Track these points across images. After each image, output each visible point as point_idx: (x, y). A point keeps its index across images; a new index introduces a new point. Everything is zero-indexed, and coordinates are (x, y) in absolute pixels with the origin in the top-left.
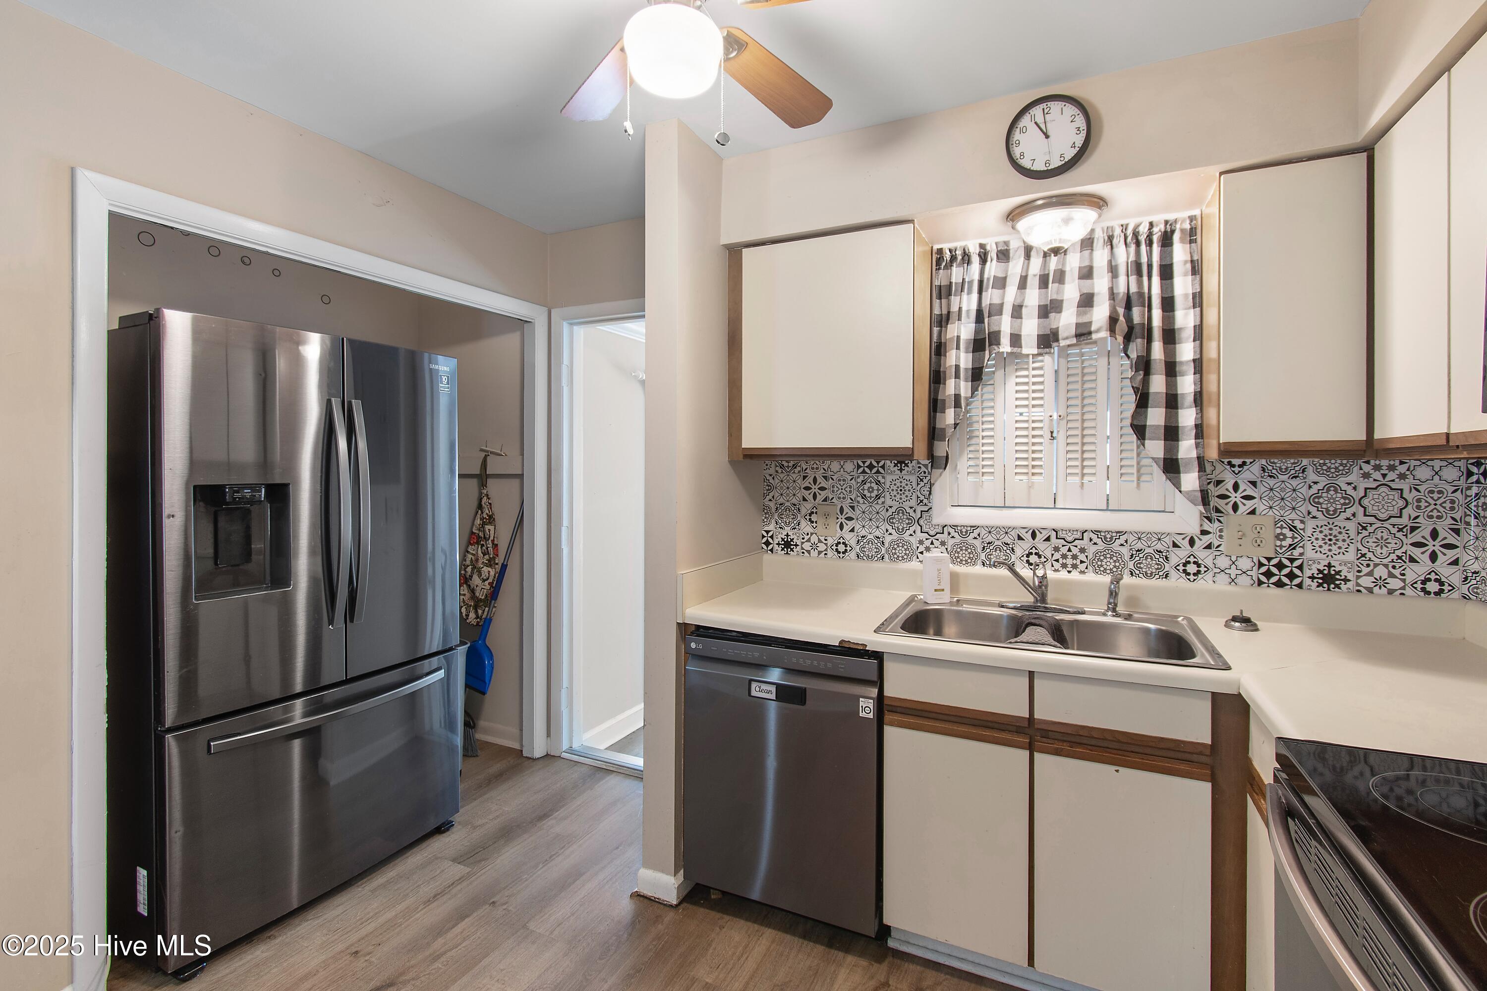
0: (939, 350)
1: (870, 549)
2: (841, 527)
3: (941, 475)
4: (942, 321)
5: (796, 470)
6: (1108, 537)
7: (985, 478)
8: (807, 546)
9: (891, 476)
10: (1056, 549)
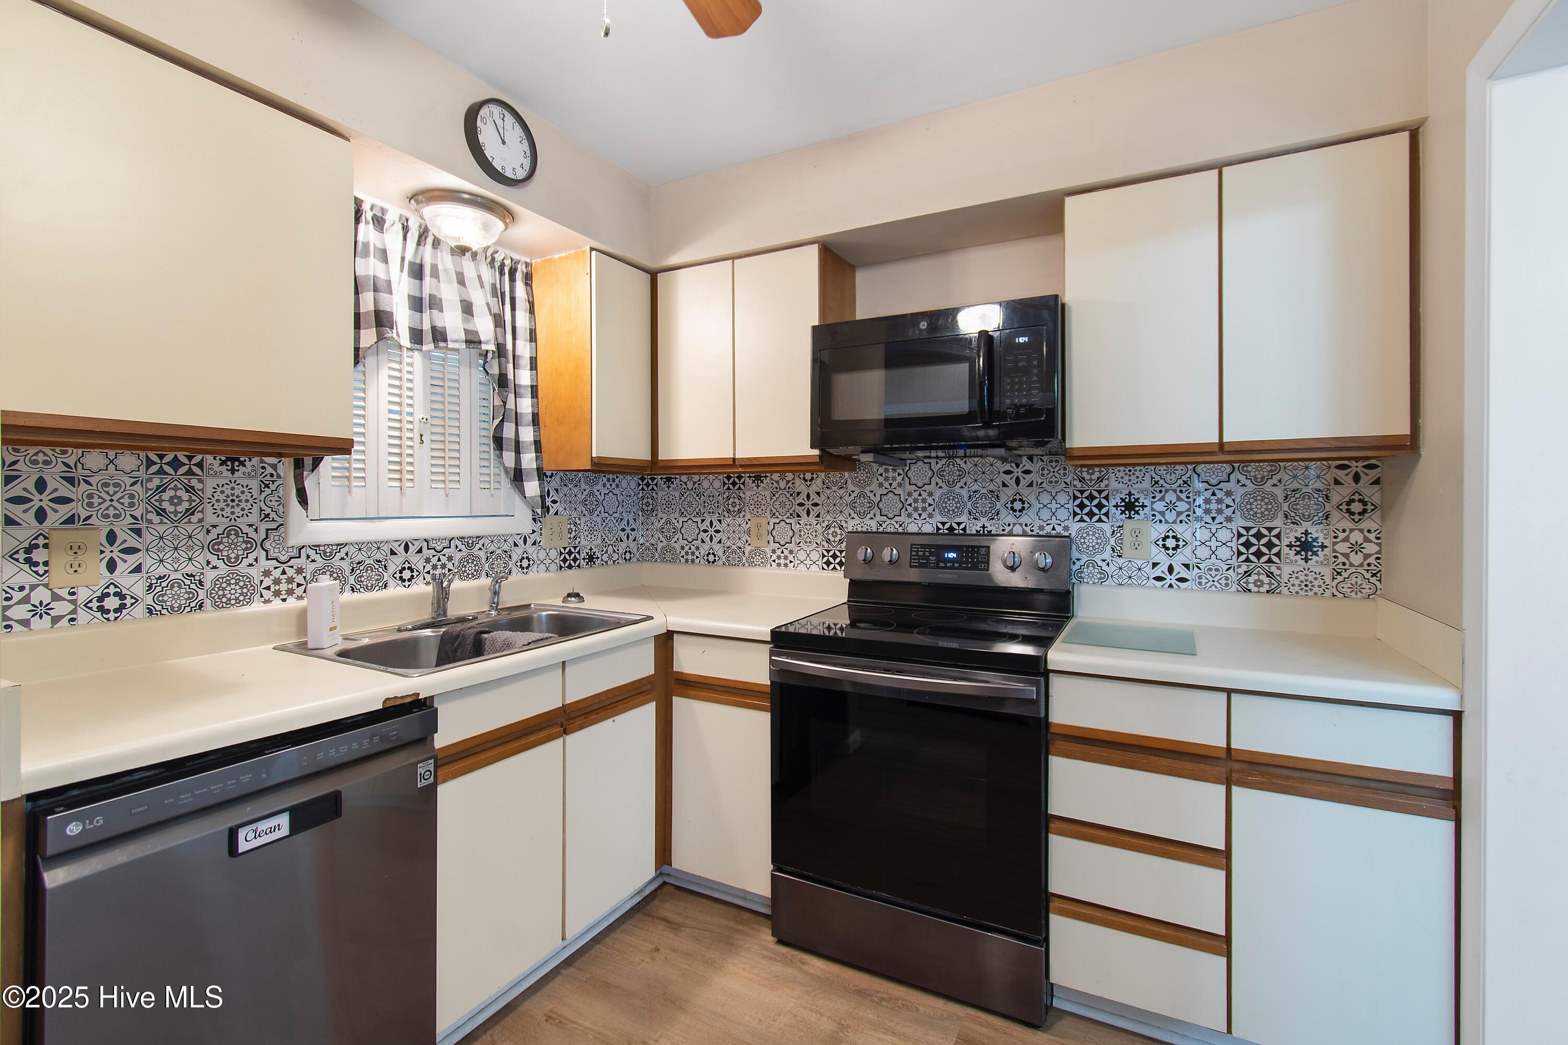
1: (176, 597)
2: (112, 566)
6: (470, 542)
7: (355, 484)
8: (20, 612)
9: (215, 479)
10: (428, 560)
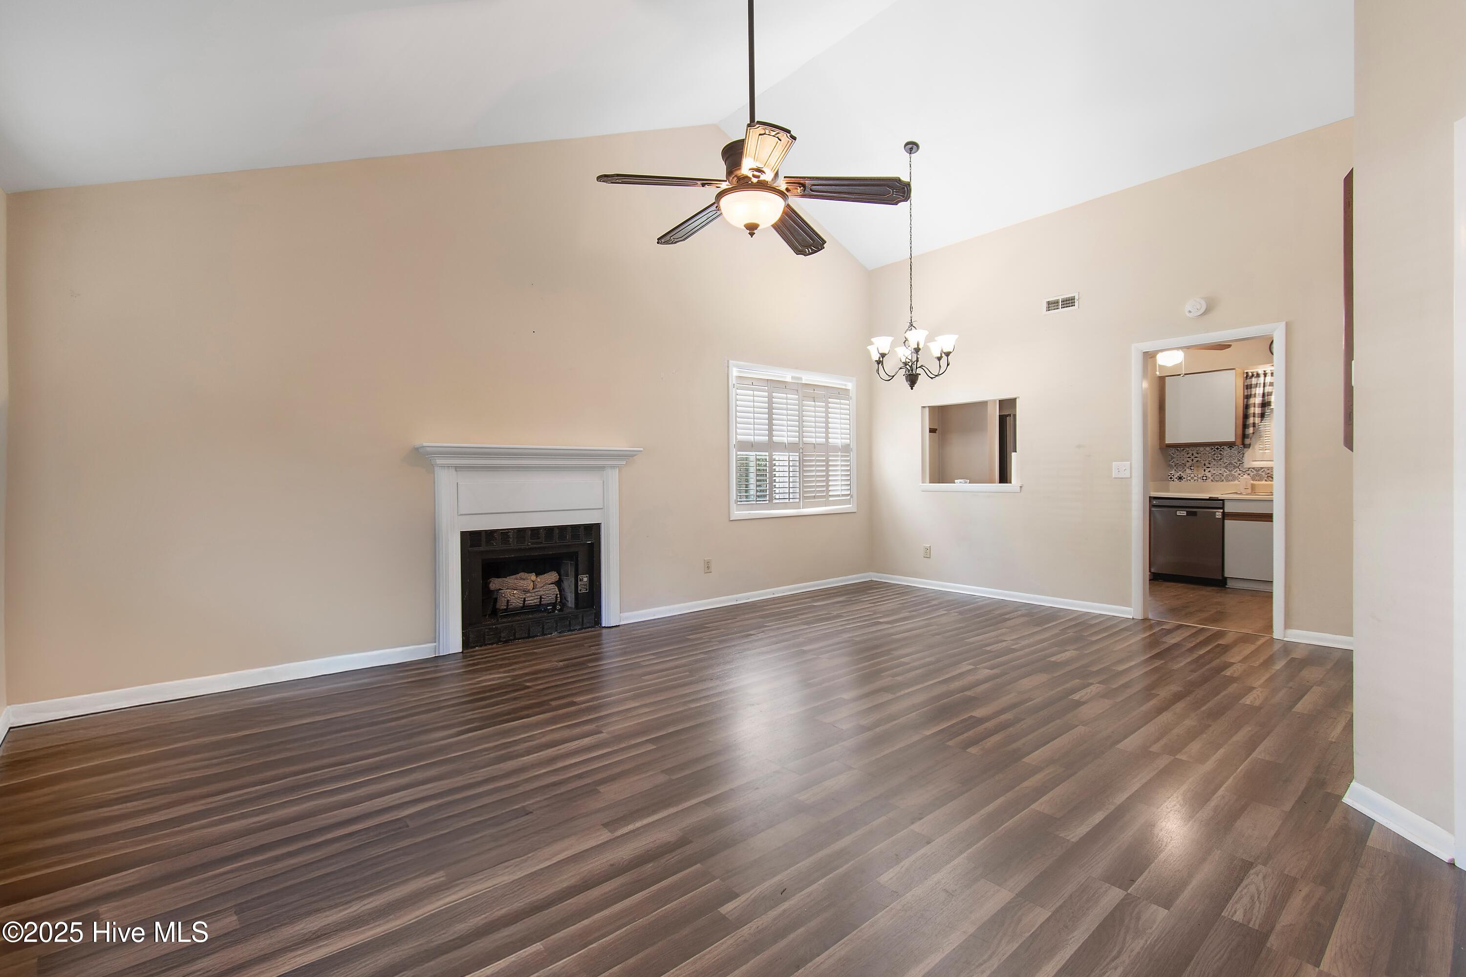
0: (1247, 407)
1: (1217, 478)
2: (1205, 471)
3: (1248, 450)
4: (1248, 397)
5: (1184, 451)
7: (1266, 451)
8: (1189, 478)
9: (1227, 451)
